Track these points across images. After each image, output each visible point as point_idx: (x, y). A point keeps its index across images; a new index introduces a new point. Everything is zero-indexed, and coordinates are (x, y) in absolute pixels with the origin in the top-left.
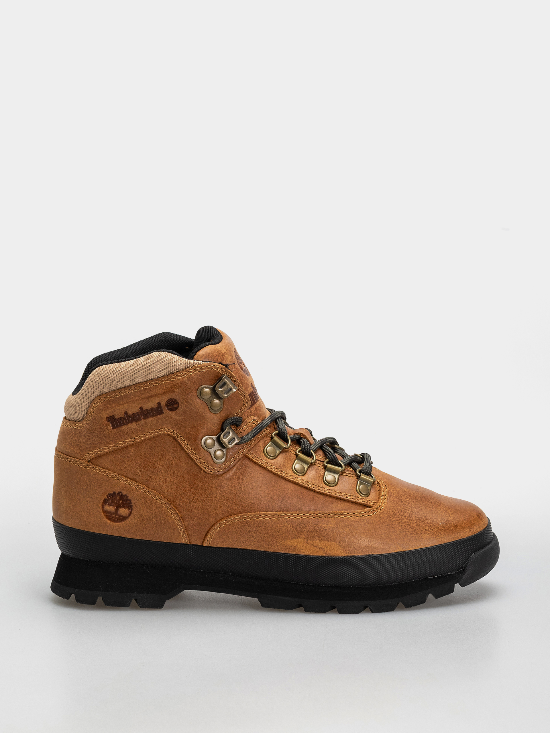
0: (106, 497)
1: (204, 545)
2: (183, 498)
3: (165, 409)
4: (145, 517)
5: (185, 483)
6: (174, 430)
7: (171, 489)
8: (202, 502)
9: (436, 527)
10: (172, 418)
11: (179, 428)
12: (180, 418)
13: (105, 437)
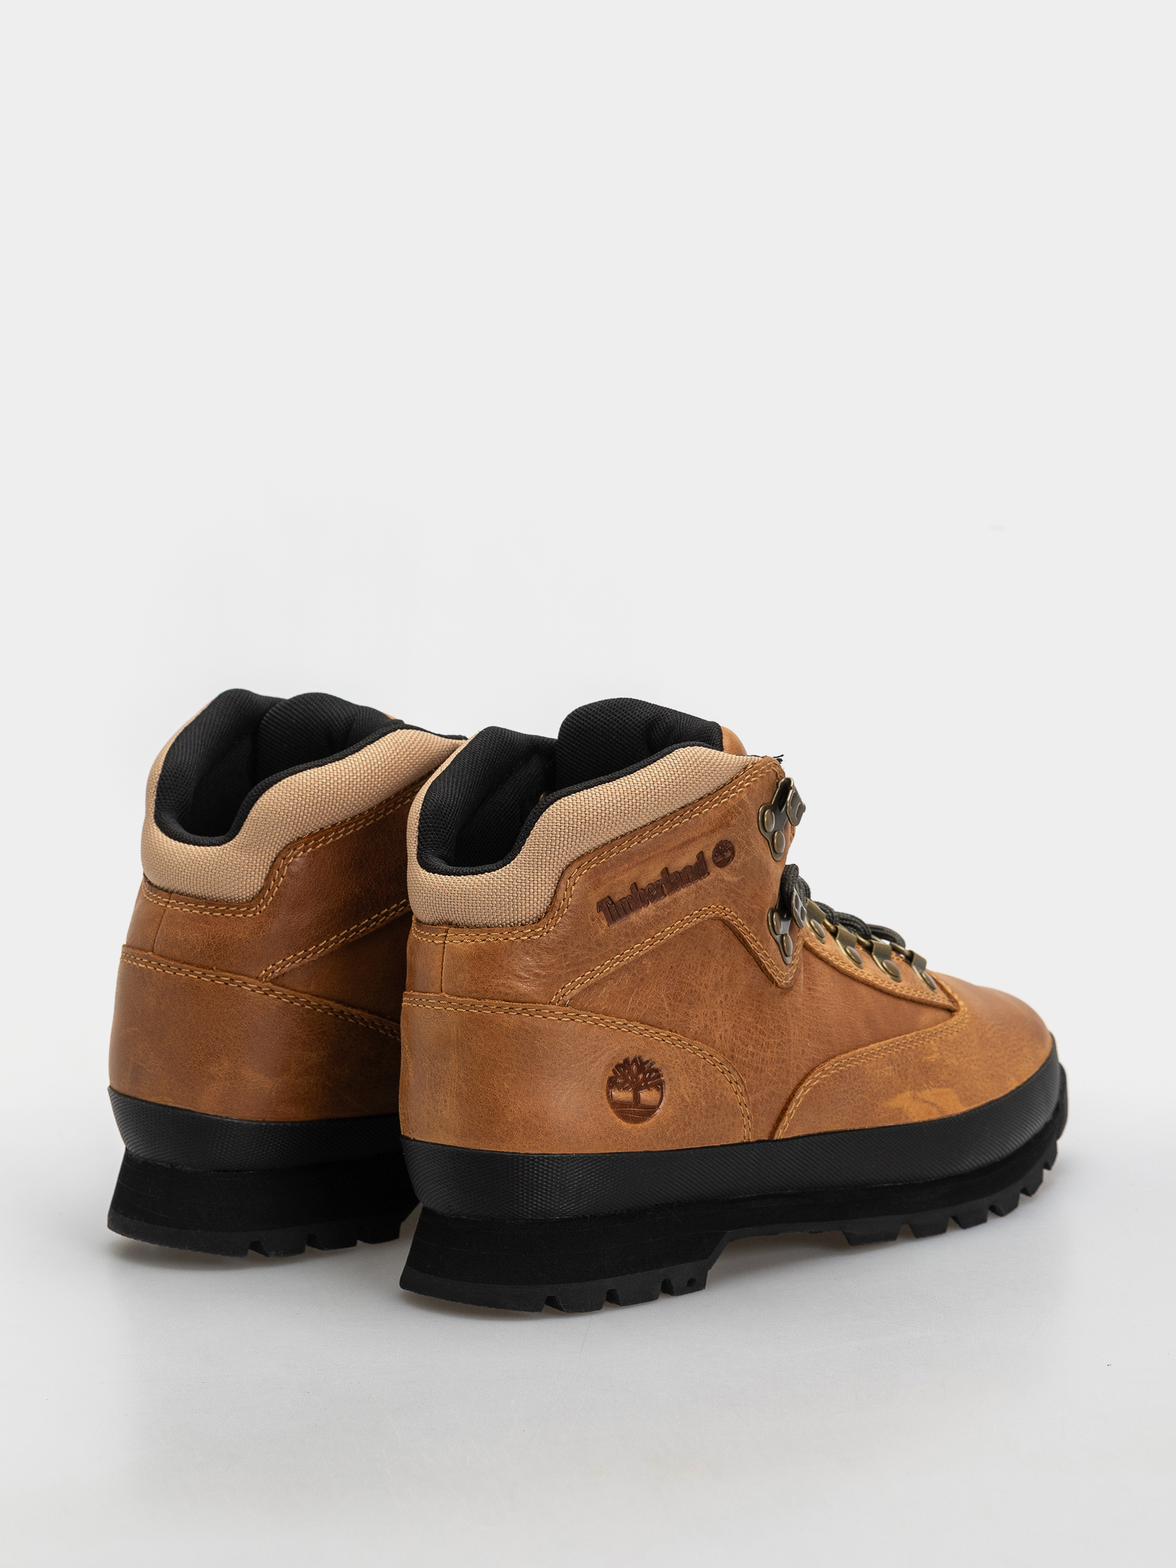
0: (611, 1074)
1: (776, 1137)
2: (747, 1046)
3: (711, 866)
4: (688, 1100)
5: (747, 1014)
6: (725, 906)
7: (726, 1031)
8: (777, 1048)
10: (723, 881)
11: (735, 902)
12: (736, 879)
13: (600, 945)
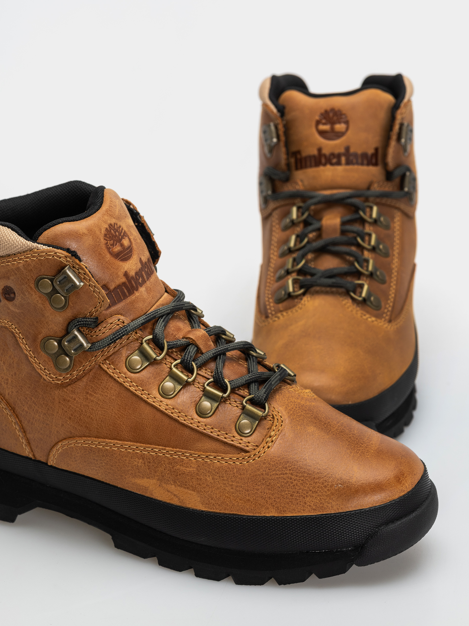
1: (49, 463)
2: (24, 406)
3: (2, 298)
5: (26, 389)
6: (12, 323)
9: (328, 490)
10: (9, 309)
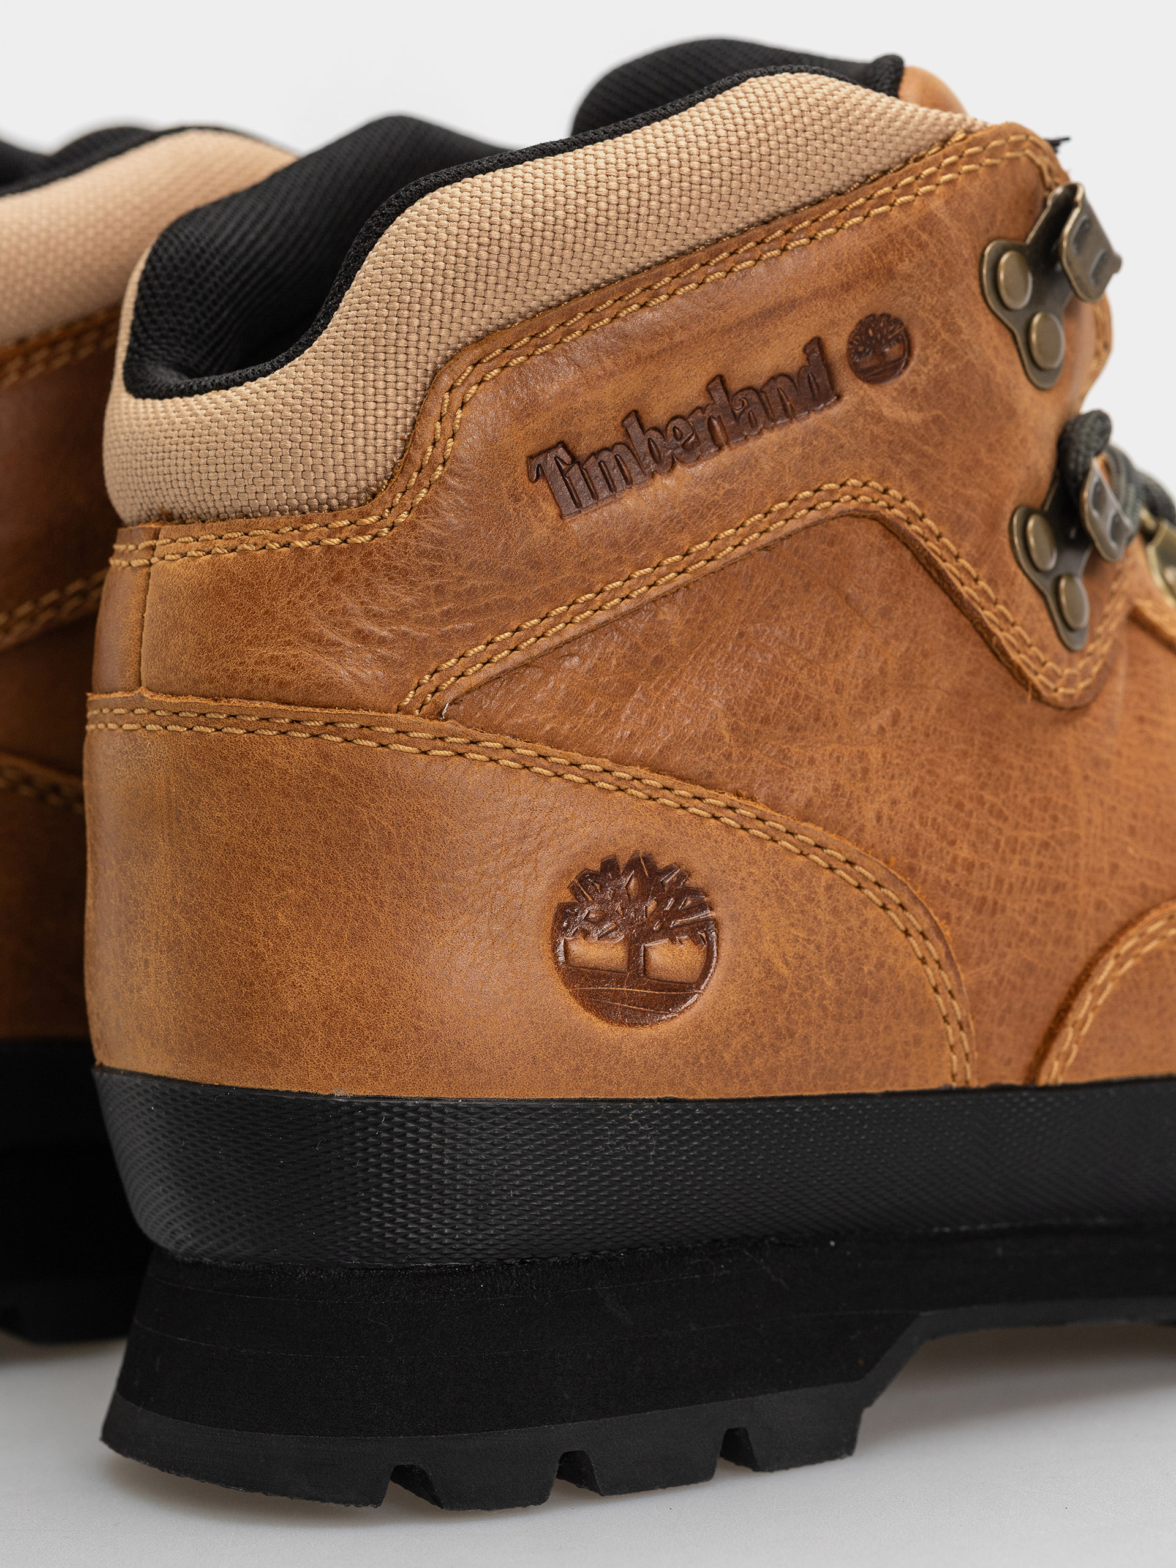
0: (566, 896)
1: (1043, 1080)
2: (952, 843)
3: (846, 379)
4: (784, 971)
5: (953, 764)
6: (887, 484)
7: (894, 803)
8: (1039, 853)
10: (879, 418)
11: (915, 475)
12: (916, 417)
13: (536, 565)
